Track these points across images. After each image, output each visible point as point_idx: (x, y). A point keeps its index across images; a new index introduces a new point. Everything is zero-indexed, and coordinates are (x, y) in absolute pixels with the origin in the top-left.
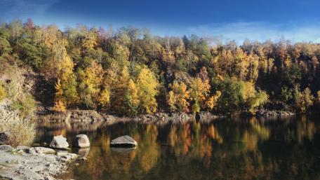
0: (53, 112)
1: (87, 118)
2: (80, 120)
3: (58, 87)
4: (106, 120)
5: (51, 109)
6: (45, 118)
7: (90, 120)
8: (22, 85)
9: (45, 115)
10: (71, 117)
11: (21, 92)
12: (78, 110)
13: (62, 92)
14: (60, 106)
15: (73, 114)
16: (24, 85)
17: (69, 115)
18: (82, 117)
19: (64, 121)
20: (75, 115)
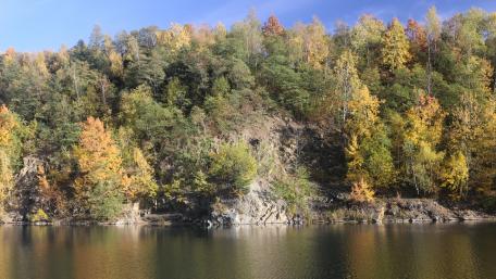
0: (349, 204)
1: (421, 216)
2: (406, 221)
3: (353, 149)
4: (462, 220)
5: (341, 196)
6: (334, 215)
7: (428, 220)
8: (277, 148)
9: (332, 209)
10: (387, 213)
11: (278, 162)
12: (399, 199)
13: (361, 161)
14: (363, 191)
15: (389, 206)
16: (282, 149)
17: (383, 210)
18: (411, 213)
19: (374, 222)
20: (395, 210)
